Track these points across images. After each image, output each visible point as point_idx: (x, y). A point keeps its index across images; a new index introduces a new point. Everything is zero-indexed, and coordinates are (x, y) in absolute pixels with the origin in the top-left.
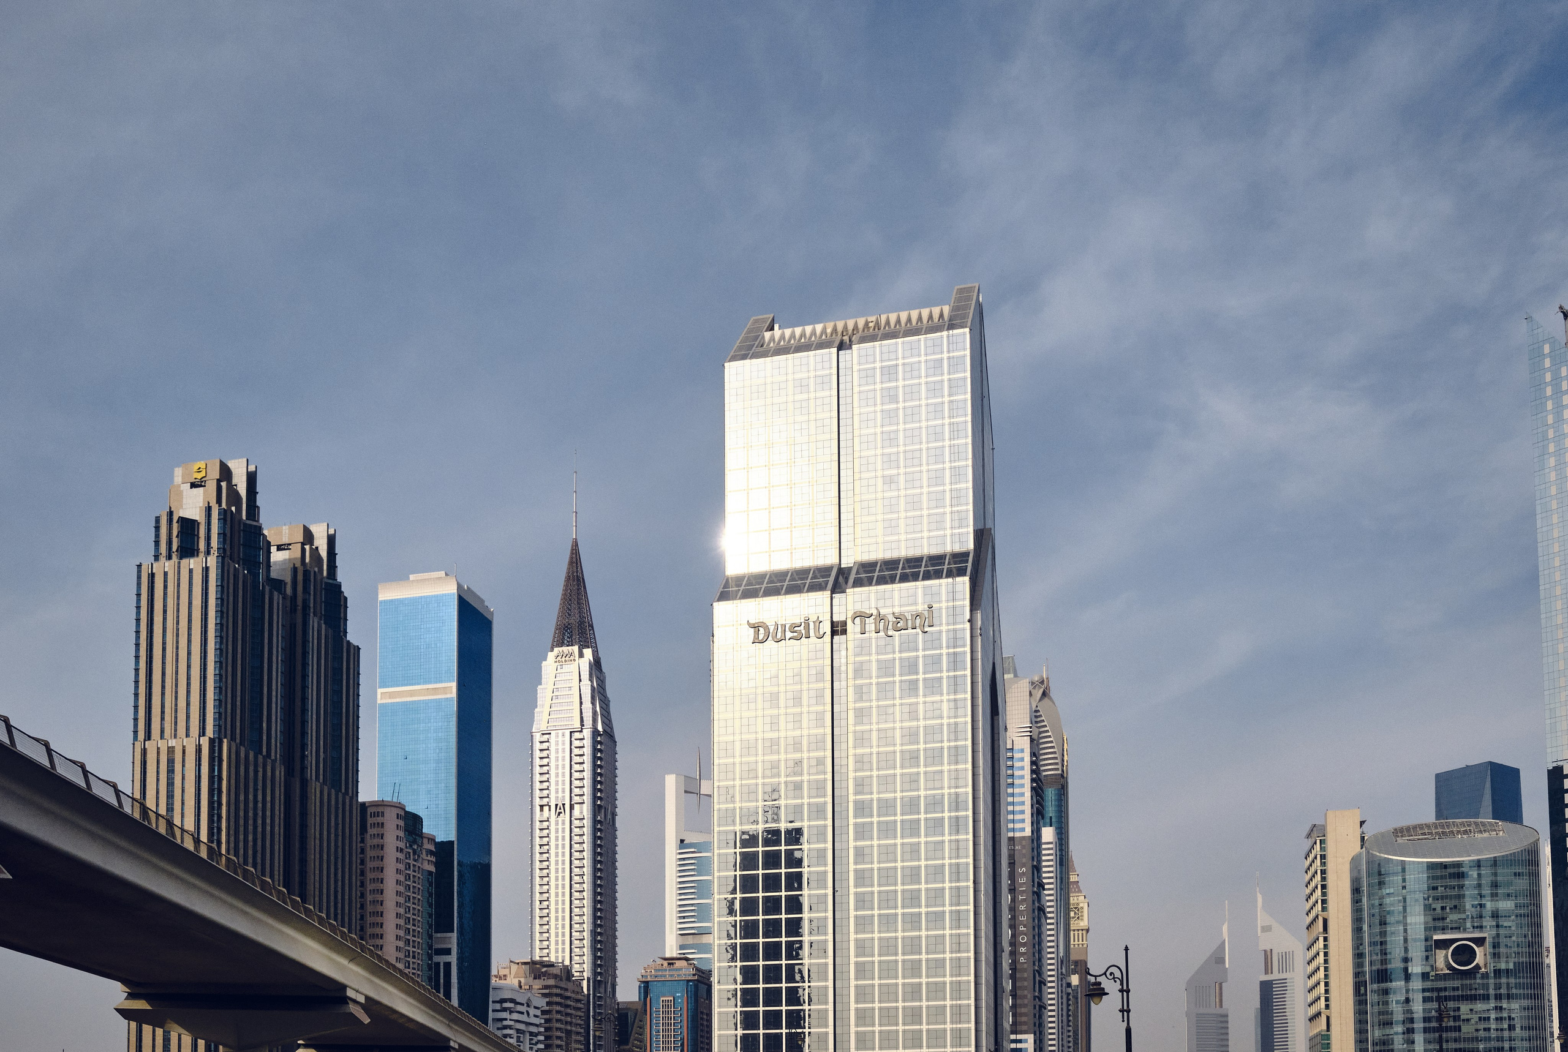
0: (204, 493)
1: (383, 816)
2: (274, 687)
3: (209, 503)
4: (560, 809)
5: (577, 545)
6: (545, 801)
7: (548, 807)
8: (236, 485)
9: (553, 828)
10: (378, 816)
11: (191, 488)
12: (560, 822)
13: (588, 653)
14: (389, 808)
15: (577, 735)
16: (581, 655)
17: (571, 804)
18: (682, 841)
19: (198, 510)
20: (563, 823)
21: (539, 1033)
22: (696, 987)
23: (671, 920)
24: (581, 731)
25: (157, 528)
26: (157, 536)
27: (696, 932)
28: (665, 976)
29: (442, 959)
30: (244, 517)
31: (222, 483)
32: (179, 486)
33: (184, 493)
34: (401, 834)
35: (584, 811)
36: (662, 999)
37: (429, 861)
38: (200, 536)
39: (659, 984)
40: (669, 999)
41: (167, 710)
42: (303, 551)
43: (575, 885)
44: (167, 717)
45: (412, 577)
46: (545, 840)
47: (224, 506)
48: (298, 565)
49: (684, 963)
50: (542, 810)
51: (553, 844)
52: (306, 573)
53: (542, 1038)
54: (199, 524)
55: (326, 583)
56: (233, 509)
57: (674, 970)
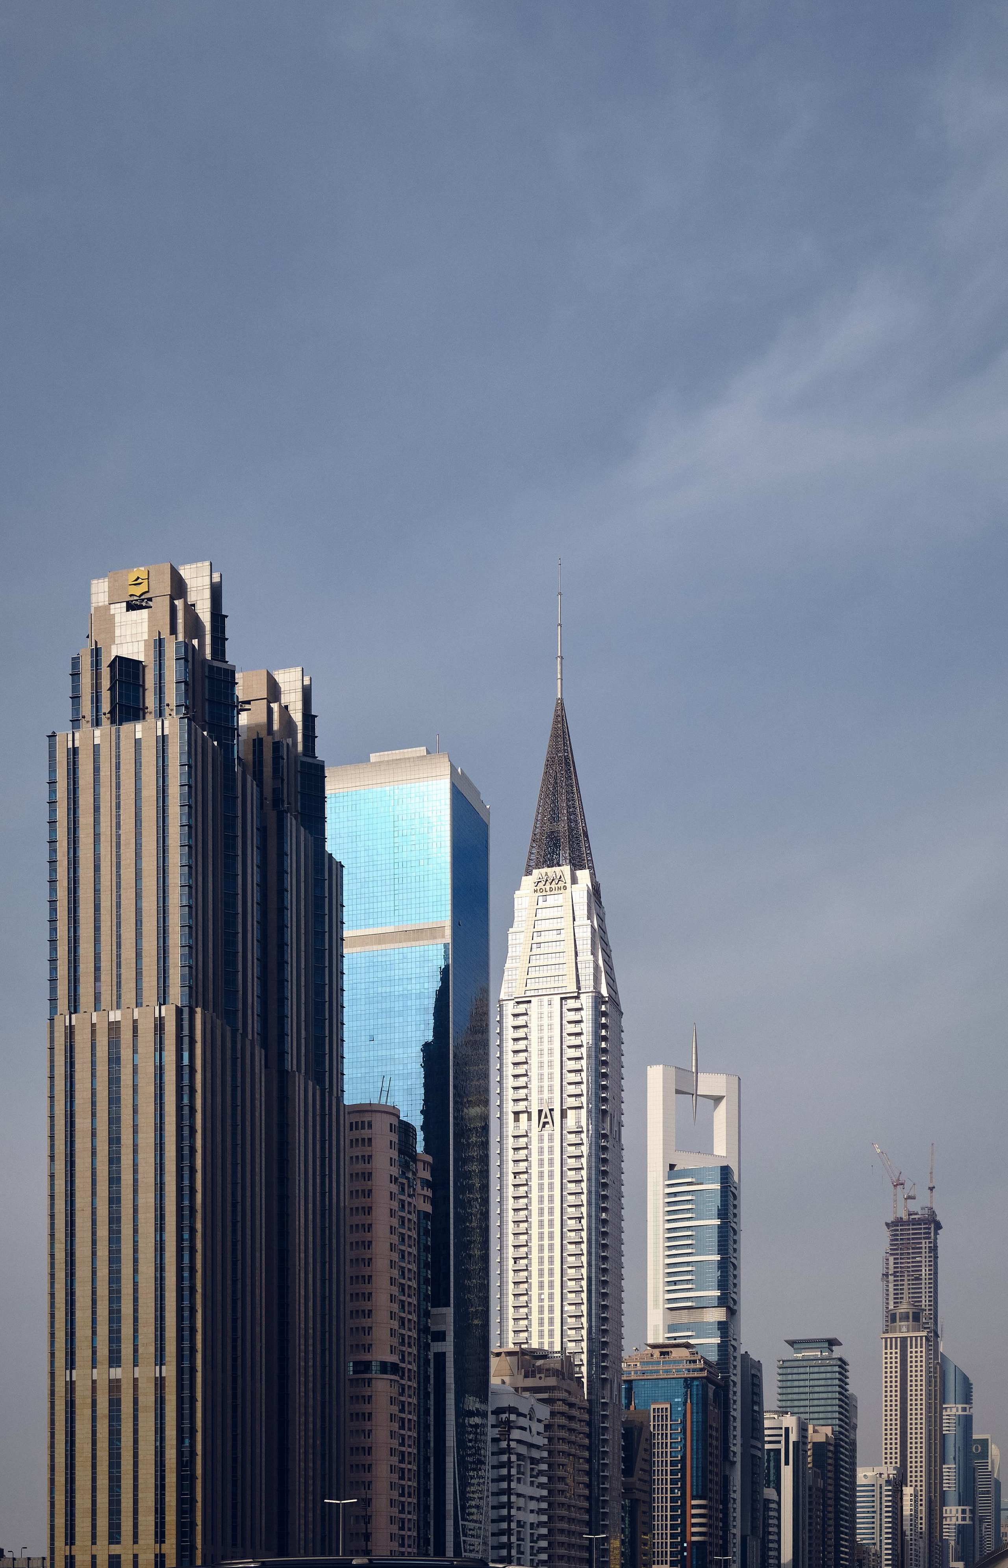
0: (149, 618)
1: (370, 1126)
2: (249, 928)
3: (159, 633)
4: (546, 1117)
5: (563, 709)
6: (521, 1106)
7: (526, 1115)
8: (194, 605)
9: (534, 1147)
10: (363, 1128)
11: (128, 610)
12: (546, 1138)
13: (583, 875)
14: (378, 1114)
15: (571, 1003)
16: (574, 881)
17: (562, 1110)
18: (672, 1167)
19: (142, 644)
20: (551, 1139)
21: (541, 1460)
22: (705, 1387)
23: (656, 1288)
24: (577, 998)
25: (76, 676)
26: (76, 687)
27: (693, 1304)
28: (657, 1371)
29: (437, 1347)
30: (208, 657)
31: (176, 602)
32: (107, 608)
33: (117, 619)
34: (395, 1154)
35: (579, 1119)
36: (653, 1407)
37: (425, 1196)
38: (147, 686)
39: (649, 1384)
40: (664, 1406)
41: (105, 964)
42: (270, 711)
43: (569, 1234)
44: (105, 976)
45: (374, 757)
46: (523, 1166)
47: (181, 638)
48: (263, 734)
49: (684, 1353)
50: (517, 1119)
51: (534, 1171)
52: (277, 746)
53: (544, 1467)
54: (144, 667)
55: (302, 762)
56: (195, 642)
57: (670, 1362)
